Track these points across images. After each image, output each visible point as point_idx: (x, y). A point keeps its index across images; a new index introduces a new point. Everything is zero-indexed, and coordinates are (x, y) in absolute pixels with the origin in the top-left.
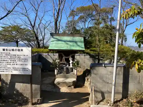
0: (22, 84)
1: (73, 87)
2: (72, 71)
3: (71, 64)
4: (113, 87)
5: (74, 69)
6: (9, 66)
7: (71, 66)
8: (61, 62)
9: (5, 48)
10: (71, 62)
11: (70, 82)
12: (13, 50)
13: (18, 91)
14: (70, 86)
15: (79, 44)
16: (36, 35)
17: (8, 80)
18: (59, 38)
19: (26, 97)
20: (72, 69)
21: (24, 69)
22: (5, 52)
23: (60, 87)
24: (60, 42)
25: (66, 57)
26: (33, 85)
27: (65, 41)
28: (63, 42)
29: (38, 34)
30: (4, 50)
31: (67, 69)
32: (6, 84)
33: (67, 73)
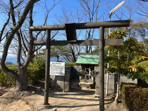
0: (60, 81)
1: (90, 88)
2: (91, 78)
3: (90, 73)
4: (107, 85)
5: (92, 77)
6: (54, 71)
7: (90, 75)
8: (83, 72)
9: (53, 62)
10: (90, 72)
11: (88, 85)
12: (57, 64)
13: (58, 85)
14: (88, 87)
15: (96, 60)
16: (72, 50)
17: (54, 78)
18: (83, 56)
19: (61, 88)
20: (91, 76)
21: (61, 73)
22: (53, 64)
23: (82, 87)
24: (83, 59)
25: (87, 69)
26: (65, 82)
27: (86, 58)
28: (85, 59)
29: (75, 50)
30: (53, 63)
31: (87, 76)
32: (53, 81)
33: (87, 79)
